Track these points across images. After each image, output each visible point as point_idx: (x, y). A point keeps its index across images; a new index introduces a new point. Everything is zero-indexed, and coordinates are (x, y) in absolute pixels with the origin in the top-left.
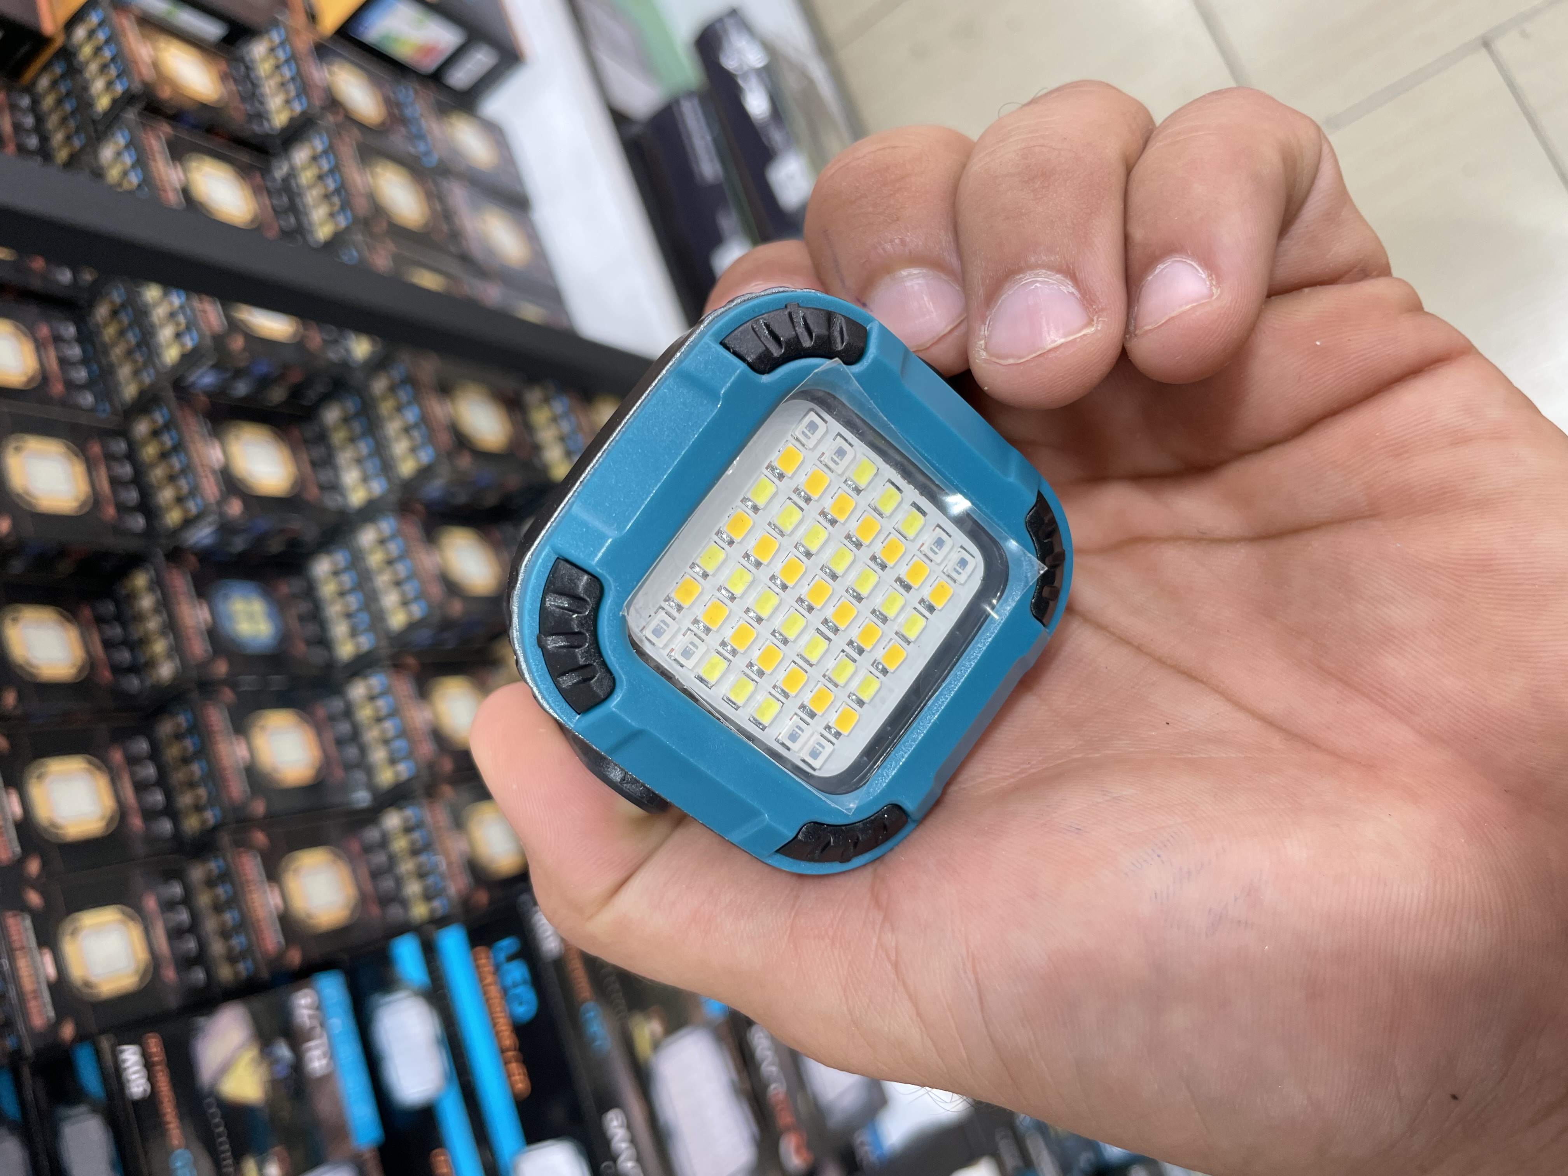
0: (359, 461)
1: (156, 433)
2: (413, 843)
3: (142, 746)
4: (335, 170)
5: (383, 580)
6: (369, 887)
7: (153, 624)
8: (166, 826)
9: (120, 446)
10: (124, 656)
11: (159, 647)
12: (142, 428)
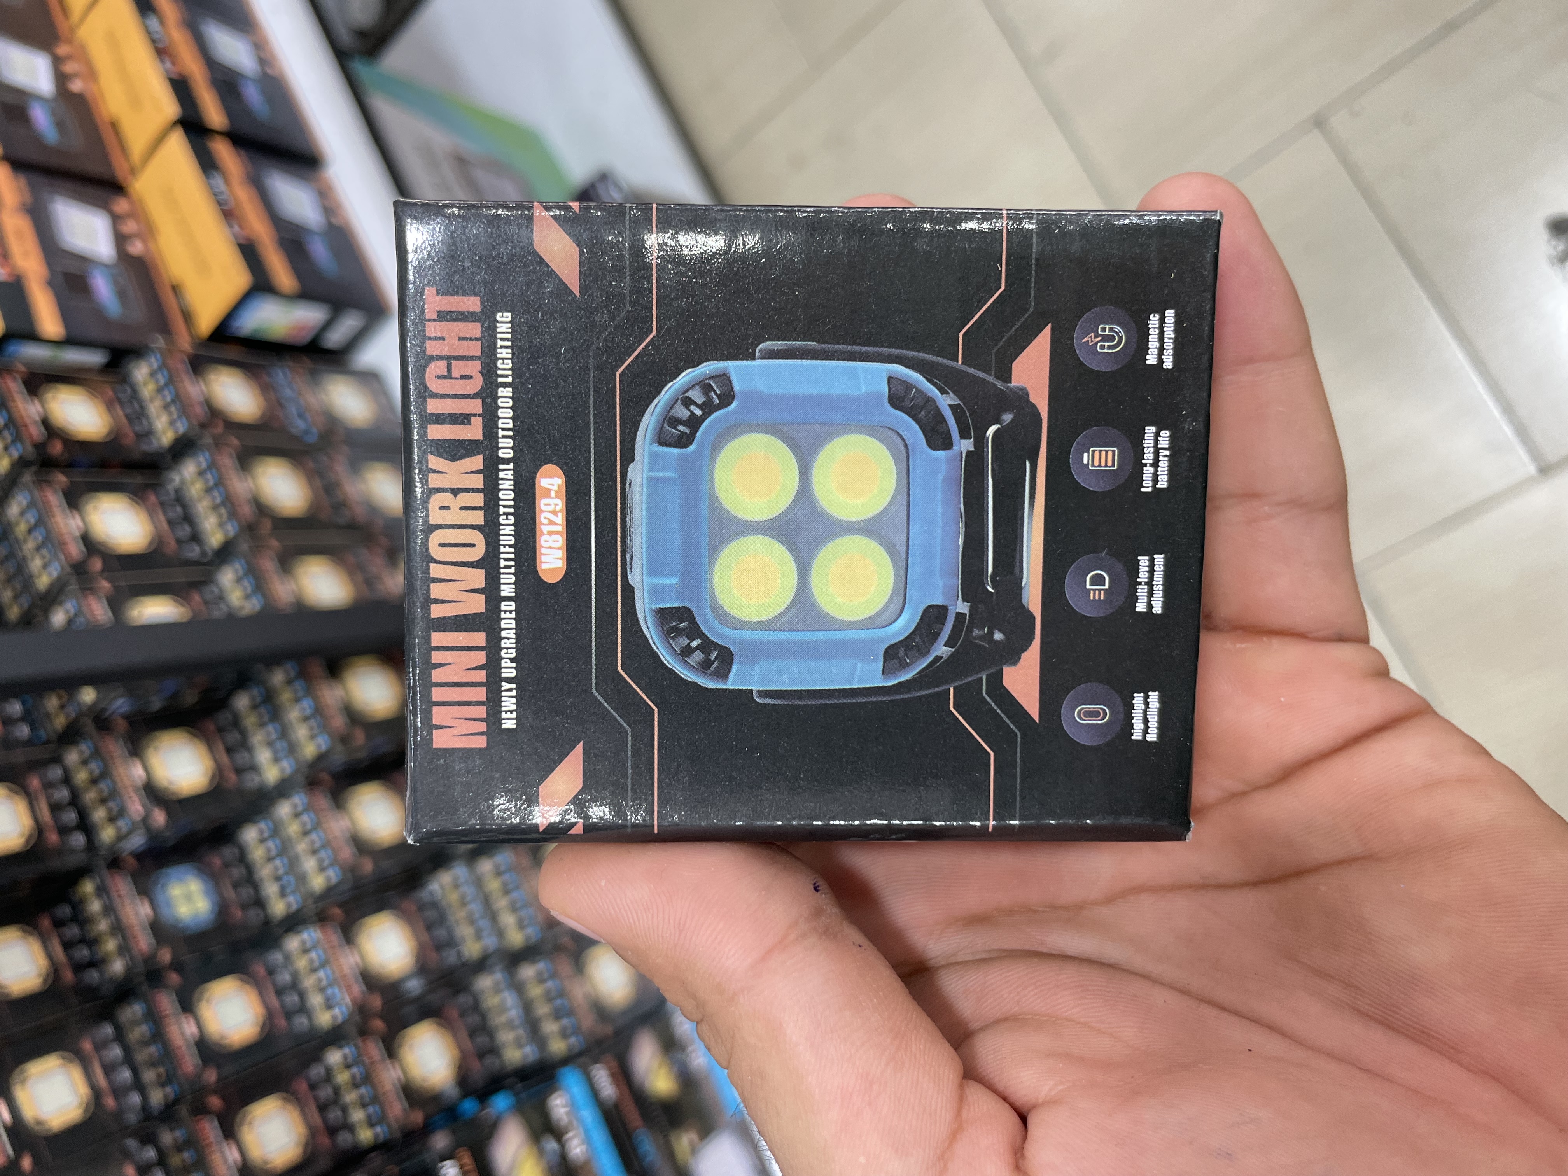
0: (270, 744)
1: (85, 762)
2: (353, 1077)
3: (108, 1030)
4: (220, 483)
5: (301, 847)
6: (317, 1119)
7: (103, 926)
8: (135, 1099)
9: (55, 773)
10: (83, 953)
11: (111, 945)
12: (72, 757)
